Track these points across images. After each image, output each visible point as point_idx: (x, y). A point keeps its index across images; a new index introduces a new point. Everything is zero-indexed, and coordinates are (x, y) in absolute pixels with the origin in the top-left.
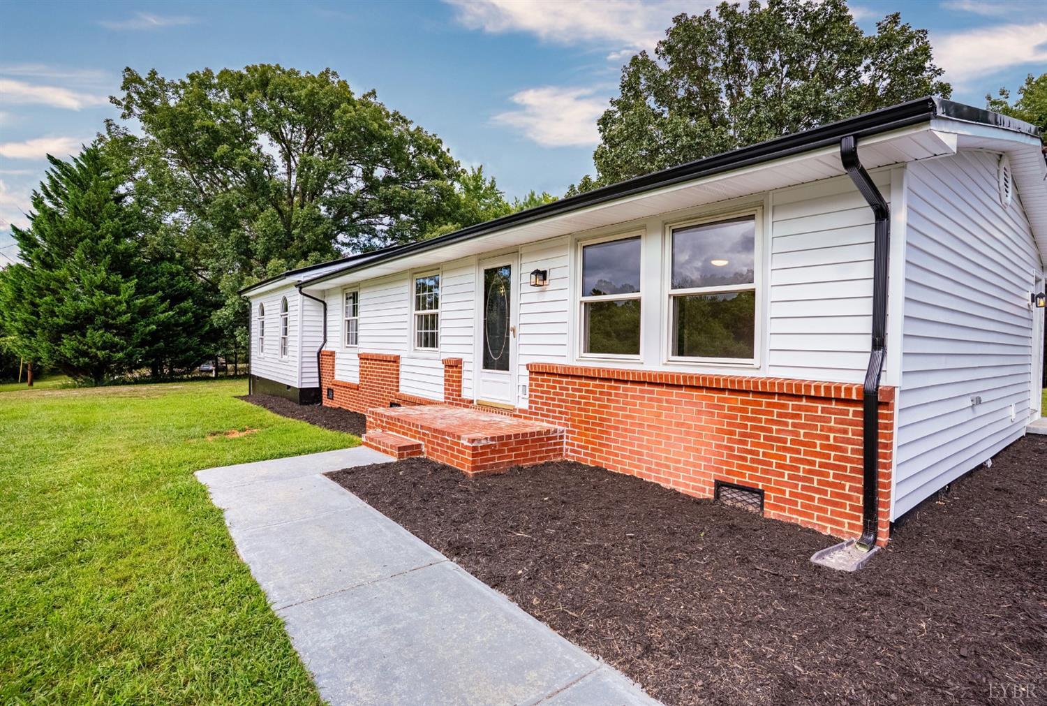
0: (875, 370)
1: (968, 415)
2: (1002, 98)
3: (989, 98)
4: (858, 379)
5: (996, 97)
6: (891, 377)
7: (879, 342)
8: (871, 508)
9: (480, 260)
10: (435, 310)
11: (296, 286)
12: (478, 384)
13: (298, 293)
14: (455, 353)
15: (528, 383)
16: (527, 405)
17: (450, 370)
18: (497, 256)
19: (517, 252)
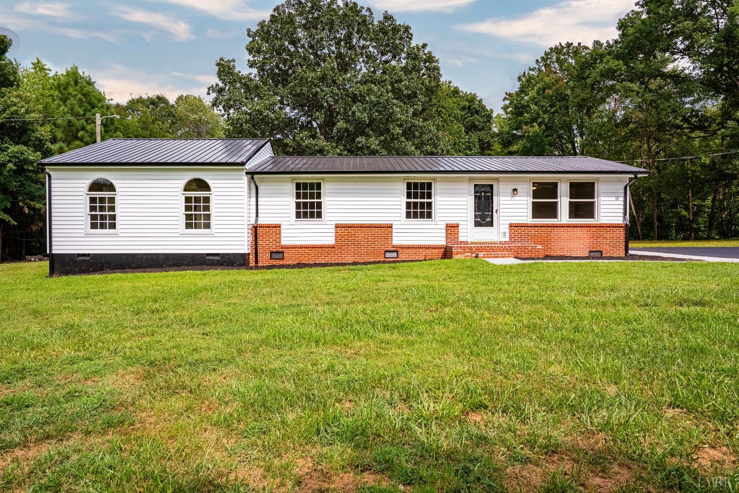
0: (625, 220)
4: (622, 223)
7: (625, 215)
8: (626, 250)
9: (471, 179)
10: (426, 200)
11: (247, 173)
12: (470, 234)
13: (245, 179)
14: (452, 221)
15: (507, 231)
16: (507, 239)
17: (452, 229)
18: (483, 180)
19: (497, 179)
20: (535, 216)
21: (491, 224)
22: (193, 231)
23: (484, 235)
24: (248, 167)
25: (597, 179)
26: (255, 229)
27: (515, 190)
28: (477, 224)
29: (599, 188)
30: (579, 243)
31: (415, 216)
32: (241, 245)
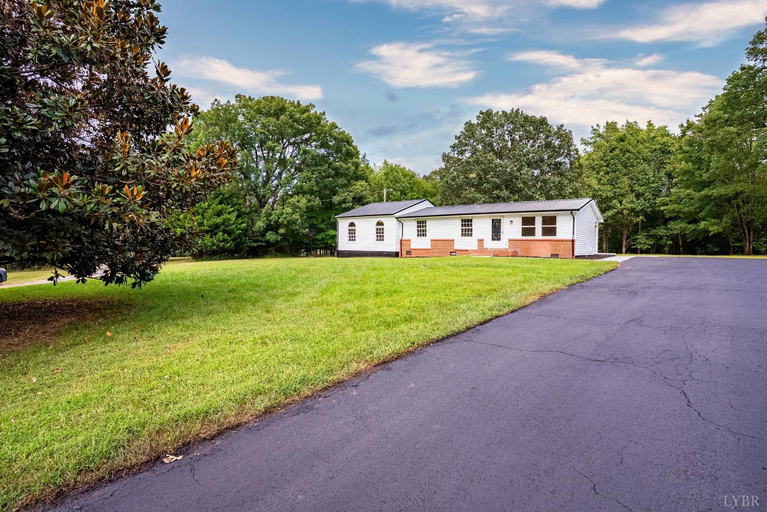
0: (573, 237)
1: (583, 246)
2: (597, 128)
3: (592, 127)
4: (571, 238)
5: (595, 127)
6: (575, 238)
7: (573, 234)
8: (573, 254)
9: (490, 217)
10: (470, 228)
11: (396, 218)
12: (490, 244)
13: (396, 220)
14: (481, 238)
15: (508, 243)
16: (508, 247)
17: (481, 241)
18: (496, 216)
19: (503, 216)
20: (523, 235)
21: (499, 239)
22: (379, 242)
23: (497, 245)
24: (397, 215)
25: (558, 214)
26: (401, 241)
27: (511, 221)
28: (493, 239)
29: (558, 219)
30: (545, 249)
31: (465, 236)
32: (395, 248)
